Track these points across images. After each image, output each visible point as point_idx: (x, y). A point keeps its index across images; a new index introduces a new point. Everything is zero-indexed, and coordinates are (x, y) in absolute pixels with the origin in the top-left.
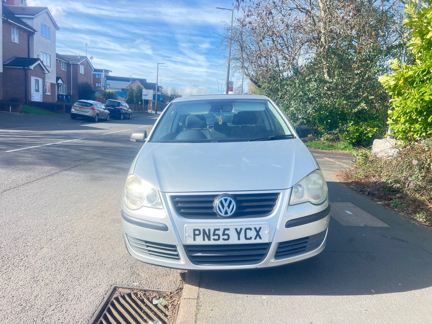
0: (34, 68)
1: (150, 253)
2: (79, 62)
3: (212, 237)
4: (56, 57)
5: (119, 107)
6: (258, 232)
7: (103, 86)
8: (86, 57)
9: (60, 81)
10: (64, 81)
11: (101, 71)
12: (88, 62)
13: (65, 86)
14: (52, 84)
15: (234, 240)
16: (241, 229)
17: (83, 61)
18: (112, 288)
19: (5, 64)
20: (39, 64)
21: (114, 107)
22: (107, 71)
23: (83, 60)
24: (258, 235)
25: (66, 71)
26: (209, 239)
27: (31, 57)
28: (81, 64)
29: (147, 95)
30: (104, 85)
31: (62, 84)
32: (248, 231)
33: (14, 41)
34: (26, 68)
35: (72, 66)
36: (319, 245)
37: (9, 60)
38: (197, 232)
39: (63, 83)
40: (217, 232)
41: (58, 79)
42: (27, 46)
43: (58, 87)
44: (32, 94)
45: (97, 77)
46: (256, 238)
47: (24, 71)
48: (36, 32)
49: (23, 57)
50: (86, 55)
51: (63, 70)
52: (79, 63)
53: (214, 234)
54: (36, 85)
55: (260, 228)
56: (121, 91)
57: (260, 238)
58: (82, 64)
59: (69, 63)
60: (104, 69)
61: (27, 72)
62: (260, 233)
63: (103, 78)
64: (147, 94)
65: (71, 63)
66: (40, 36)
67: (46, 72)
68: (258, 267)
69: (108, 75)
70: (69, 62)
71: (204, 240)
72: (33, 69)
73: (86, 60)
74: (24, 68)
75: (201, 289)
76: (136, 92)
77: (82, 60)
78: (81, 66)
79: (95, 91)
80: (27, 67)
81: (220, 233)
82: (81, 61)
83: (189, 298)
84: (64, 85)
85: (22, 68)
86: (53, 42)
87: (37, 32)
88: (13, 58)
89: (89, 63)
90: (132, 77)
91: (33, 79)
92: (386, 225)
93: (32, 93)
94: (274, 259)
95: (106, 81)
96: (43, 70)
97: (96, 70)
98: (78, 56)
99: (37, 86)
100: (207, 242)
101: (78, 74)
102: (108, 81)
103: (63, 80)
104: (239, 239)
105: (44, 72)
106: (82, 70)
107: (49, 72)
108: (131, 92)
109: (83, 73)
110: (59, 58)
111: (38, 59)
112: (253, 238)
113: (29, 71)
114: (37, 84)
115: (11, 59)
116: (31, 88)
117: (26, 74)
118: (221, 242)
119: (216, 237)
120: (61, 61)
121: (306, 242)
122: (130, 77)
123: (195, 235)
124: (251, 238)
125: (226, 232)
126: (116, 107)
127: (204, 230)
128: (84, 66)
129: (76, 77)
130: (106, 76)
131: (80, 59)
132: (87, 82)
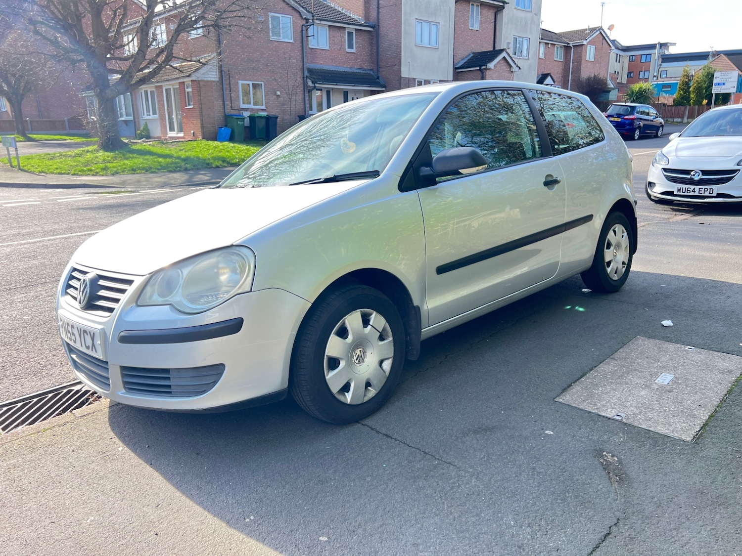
0: (495, 66)
2: (586, 40)
5: (631, 117)
7: (654, 76)
8: (601, 28)
9: (549, 81)
10: (555, 80)
11: (653, 47)
12: (605, 36)
17: (593, 37)
19: (457, 66)
20: (504, 58)
21: (623, 117)
22: (663, 45)
23: (593, 34)
24: (93, 345)
25: (562, 60)
27: (497, 48)
29: (724, 84)
30: (655, 74)
31: (552, 85)
33: (473, 27)
34: (483, 68)
35: (572, 49)
37: (463, 59)
39: (554, 82)
42: (493, 31)
45: (643, 60)
47: (481, 74)
48: (506, 5)
49: (485, 50)
50: (601, 25)
51: (558, 60)
52: (585, 42)
58: (591, 43)
59: (569, 45)
60: (659, 43)
61: (484, 74)
63: (656, 60)
64: (723, 82)
65: (571, 45)
66: (515, 10)
67: (515, 69)
69: (667, 53)
70: (569, 44)
72: (493, 68)
73: (601, 33)
74: (480, 70)
76: (697, 81)
77: (591, 36)
78: (588, 48)
79: (609, 90)
80: (484, 65)
82: (589, 38)
85: (478, 68)
86: (536, 15)
87: (508, 3)
88: (470, 55)
89: (606, 38)
90: (714, 50)
95: (661, 65)
96: (510, 66)
98: (586, 30)
101: (583, 62)
102: (664, 65)
105: (512, 70)
106: (590, 53)
107: (520, 69)
108: (686, 82)
109: (592, 59)
110: (550, 41)
111: (502, 51)
113: (488, 72)
115: (466, 57)
117: (483, 77)
120: (555, 44)
121: (168, 378)
122: (711, 50)
126: (626, 117)
128: (594, 47)
129: (578, 70)
130: (661, 55)
131: (589, 34)
132: (596, 75)
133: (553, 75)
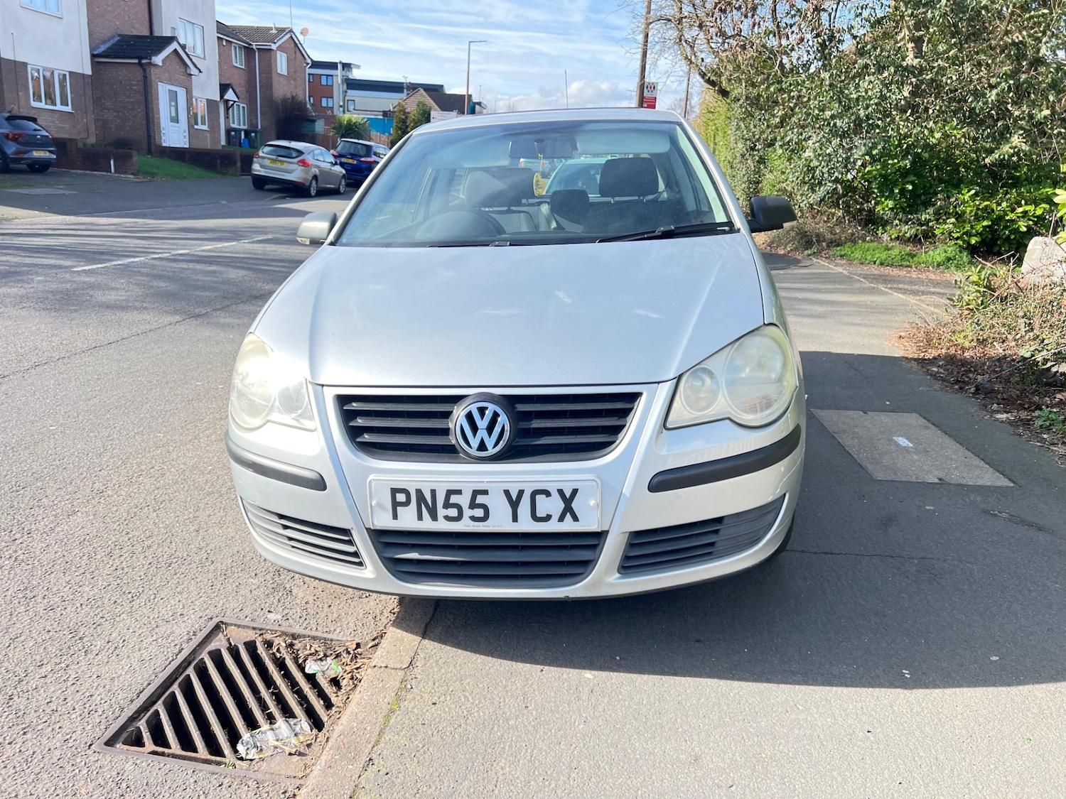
0: (163, 61)
1: (293, 543)
2: (275, 43)
3: (441, 512)
4: (218, 33)
5: (369, 159)
6: (568, 501)
7: (341, 106)
8: (291, 31)
9: (230, 95)
10: (239, 95)
11: (333, 66)
12: (297, 42)
13: (243, 107)
14: (211, 104)
15: (500, 522)
16: (521, 493)
17: (283, 40)
18: (211, 625)
19: (96, 53)
20: (175, 51)
21: (358, 158)
22: (347, 66)
23: (282, 37)
24: (568, 510)
25: (243, 67)
26: (434, 517)
27: (156, 34)
28: (280, 48)
30: (341, 103)
31: (235, 102)
32: (539, 498)
34: (144, 61)
35: (257, 54)
36: (758, 539)
37: (104, 42)
38: (401, 497)
39: (238, 98)
40: (454, 499)
41: (224, 88)
42: (146, 5)
43: (227, 109)
44: (164, 129)
45: (324, 82)
46: (561, 519)
47: (142, 71)
49: (138, 34)
50: (290, 26)
51: (237, 65)
52: (274, 47)
53: (447, 505)
54: (170, 105)
55: (575, 492)
56: (381, 117)
57: (575, 519)
59: (251, 47)
60: (340, 63)
61: (148, 71)
62: (572, 505)
63: (339, 84)
65: (254, 47)
67: (194, 71)
68: (571, 595)
69: (351, 77)
70: (251, 44)
71: (420, 517)
72: (161, 64)
73: (291, 37)
74: (140, 64)
75: (426, 642)
76: (414, 119)
77: (280, 39)
78: (278, 55)
79: (314, 118)
80: (146, 58)
81: (464, 500)
82: (278, 41)
83: (386, 667)
84: (241, 105)
85: (136, 61)
88: (113, 37)
89: (299, 45)
90: (408, 82)
91: (163, 90)
92: (1004, 482)
93: (162, 125)
94: (618, 575)
95: (346, 92)
96: (186, 65)
97: (316, 65)
98: (271, 28)
99: (173, 109)
100: (427, 525)
101: (274, 75)
102: (350, 92)
103: (237, 91)
104: (515, 519)
105: (188, 72)
106: (281, 64)
107: (200, 72)
108: (403, 119)
109: (285, 72)
110: (225, 35)
111: (171, 39)
112: (556, 516)
113: (153, 70)
114: (173, 104)
115: (109, 40)
116: (159, 113)
117: (145, 77)
118: (465, 526)
119: (453, 512)
120: (231, 42)
121: (716, 532)
122: (405, 81)
123: (395, 504)
124: (548, 518)
125: (480, 499)
126: (362, 159)
127: (419, 492)
128: (285, 55)
129: (268, 84)
130: (346, 79)
131: (276, 36)
132: (294, 95)
133: (235, 88)
